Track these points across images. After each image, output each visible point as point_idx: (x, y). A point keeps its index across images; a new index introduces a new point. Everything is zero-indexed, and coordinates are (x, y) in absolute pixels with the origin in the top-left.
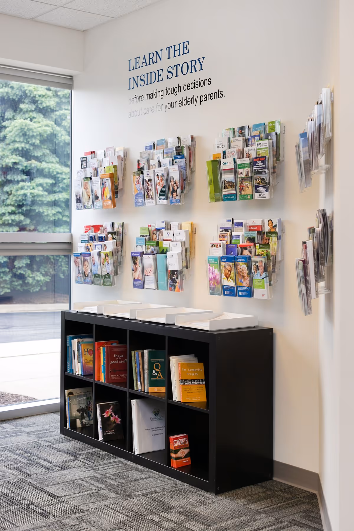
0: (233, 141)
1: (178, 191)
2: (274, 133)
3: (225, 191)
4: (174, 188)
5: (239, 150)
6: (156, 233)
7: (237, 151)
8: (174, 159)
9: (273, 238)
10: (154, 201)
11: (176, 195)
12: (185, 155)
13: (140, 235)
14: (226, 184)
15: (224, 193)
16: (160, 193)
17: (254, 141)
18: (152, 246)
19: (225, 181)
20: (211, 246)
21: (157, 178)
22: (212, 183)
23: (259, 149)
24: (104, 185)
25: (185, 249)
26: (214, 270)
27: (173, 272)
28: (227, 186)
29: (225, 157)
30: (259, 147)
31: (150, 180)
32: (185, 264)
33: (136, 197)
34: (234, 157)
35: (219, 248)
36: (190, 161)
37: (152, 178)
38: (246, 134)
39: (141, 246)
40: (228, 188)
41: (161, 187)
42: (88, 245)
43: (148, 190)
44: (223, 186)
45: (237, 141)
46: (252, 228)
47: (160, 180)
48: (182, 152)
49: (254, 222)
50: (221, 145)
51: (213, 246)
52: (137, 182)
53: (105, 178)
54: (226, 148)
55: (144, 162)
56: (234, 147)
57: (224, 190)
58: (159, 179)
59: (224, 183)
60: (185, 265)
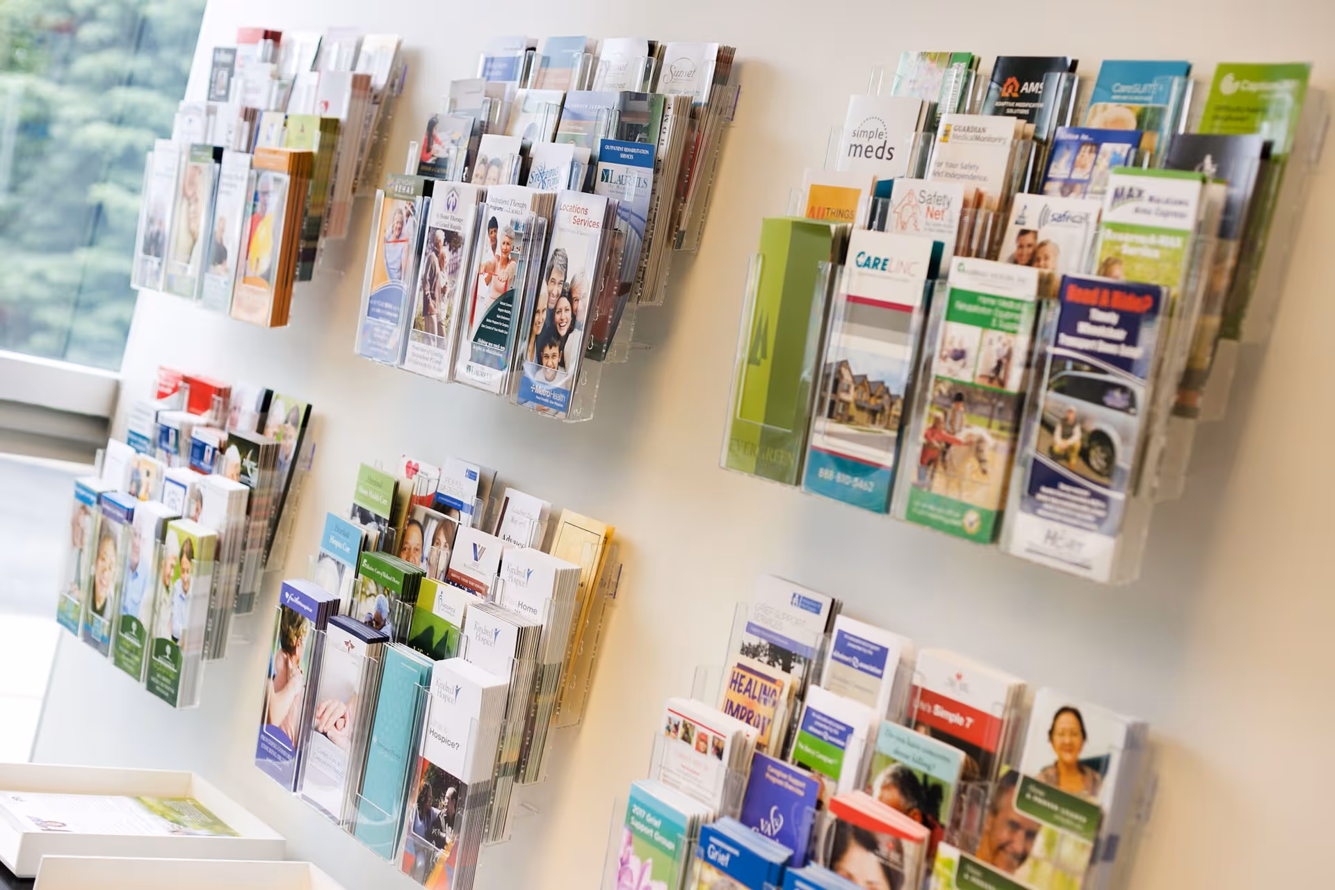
0: (955, 137)
1: (574, 343)
2: (1251, 148)
3: (829, 434)
4: (558, 317)
5: (979, 198)
6: (426, 522)
7: (965, 204)
8: (601, 160)
9: (1063, 836)
10: (447, 354)
11: (556, 360)
12: (663, 150)
13: (355, 505)
14: (847, 391)
15: (817, 441)
16: (484, 322)
17: (1089, 165)
18: (386, 588)
19: (844, 371)
20: (668, 729)
21: (488, 239)
22: (764, 356)
23: (1117, 227)
24: (259, 204)
25: (531, 671)
26: (646, 880)
27: (440, 780)
28: (847, 404)
29: (878, 219)
30: (1125, 213)
31: (453, 239)
32: (511, 755)
33: (377, 307)
34: (939, 239)
35: (711, 758)
36: (681, 191)
37: (466, 232)
38: (1051, 106)
39: (338, 563)
40: (850, 420)
41: (498, 295)
42: (139, 464)
43: (433, 288)
44: (822, 400)
45: (977, 138)
46: (939, 711)
47: (499, 251)
48: (647, 130)
49: (959, 677)
50: (877, 143)
51: (681, 730)
52: (397, 233)
53: (272, 170)
54: (898, 169)
55: (456, 137)
56: (948, 175)
57: (821, 424)
58: (494, 248)
59: (837, 382)
60: (515, 758)
